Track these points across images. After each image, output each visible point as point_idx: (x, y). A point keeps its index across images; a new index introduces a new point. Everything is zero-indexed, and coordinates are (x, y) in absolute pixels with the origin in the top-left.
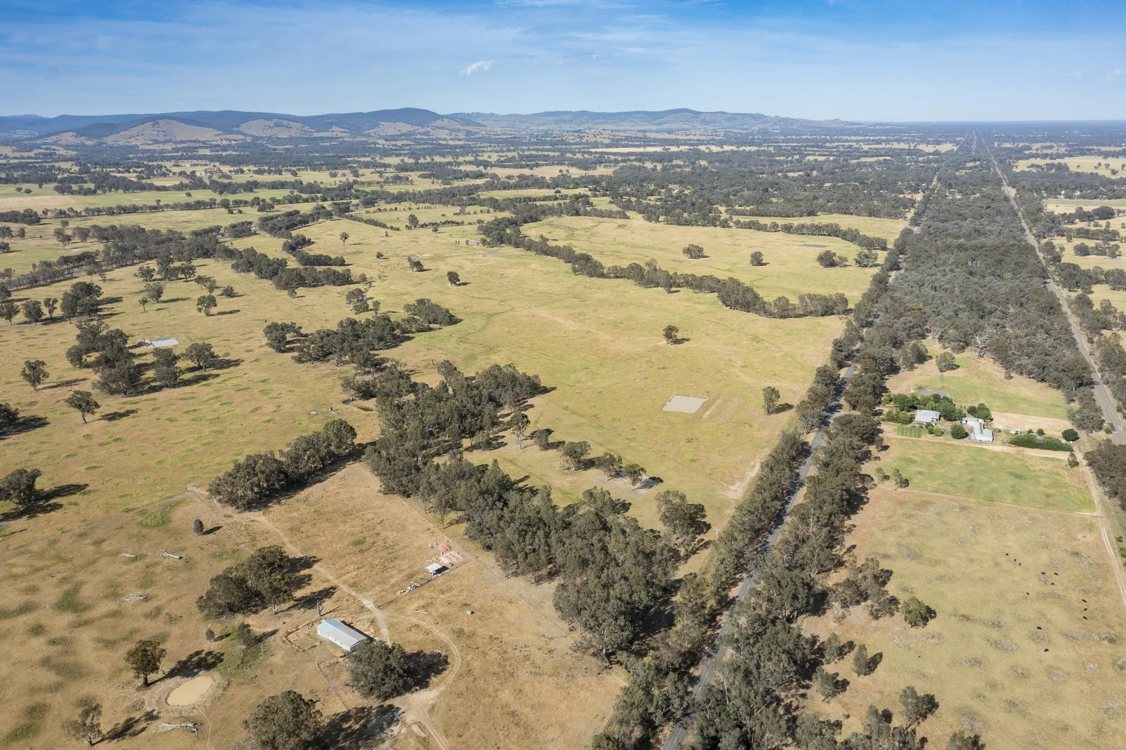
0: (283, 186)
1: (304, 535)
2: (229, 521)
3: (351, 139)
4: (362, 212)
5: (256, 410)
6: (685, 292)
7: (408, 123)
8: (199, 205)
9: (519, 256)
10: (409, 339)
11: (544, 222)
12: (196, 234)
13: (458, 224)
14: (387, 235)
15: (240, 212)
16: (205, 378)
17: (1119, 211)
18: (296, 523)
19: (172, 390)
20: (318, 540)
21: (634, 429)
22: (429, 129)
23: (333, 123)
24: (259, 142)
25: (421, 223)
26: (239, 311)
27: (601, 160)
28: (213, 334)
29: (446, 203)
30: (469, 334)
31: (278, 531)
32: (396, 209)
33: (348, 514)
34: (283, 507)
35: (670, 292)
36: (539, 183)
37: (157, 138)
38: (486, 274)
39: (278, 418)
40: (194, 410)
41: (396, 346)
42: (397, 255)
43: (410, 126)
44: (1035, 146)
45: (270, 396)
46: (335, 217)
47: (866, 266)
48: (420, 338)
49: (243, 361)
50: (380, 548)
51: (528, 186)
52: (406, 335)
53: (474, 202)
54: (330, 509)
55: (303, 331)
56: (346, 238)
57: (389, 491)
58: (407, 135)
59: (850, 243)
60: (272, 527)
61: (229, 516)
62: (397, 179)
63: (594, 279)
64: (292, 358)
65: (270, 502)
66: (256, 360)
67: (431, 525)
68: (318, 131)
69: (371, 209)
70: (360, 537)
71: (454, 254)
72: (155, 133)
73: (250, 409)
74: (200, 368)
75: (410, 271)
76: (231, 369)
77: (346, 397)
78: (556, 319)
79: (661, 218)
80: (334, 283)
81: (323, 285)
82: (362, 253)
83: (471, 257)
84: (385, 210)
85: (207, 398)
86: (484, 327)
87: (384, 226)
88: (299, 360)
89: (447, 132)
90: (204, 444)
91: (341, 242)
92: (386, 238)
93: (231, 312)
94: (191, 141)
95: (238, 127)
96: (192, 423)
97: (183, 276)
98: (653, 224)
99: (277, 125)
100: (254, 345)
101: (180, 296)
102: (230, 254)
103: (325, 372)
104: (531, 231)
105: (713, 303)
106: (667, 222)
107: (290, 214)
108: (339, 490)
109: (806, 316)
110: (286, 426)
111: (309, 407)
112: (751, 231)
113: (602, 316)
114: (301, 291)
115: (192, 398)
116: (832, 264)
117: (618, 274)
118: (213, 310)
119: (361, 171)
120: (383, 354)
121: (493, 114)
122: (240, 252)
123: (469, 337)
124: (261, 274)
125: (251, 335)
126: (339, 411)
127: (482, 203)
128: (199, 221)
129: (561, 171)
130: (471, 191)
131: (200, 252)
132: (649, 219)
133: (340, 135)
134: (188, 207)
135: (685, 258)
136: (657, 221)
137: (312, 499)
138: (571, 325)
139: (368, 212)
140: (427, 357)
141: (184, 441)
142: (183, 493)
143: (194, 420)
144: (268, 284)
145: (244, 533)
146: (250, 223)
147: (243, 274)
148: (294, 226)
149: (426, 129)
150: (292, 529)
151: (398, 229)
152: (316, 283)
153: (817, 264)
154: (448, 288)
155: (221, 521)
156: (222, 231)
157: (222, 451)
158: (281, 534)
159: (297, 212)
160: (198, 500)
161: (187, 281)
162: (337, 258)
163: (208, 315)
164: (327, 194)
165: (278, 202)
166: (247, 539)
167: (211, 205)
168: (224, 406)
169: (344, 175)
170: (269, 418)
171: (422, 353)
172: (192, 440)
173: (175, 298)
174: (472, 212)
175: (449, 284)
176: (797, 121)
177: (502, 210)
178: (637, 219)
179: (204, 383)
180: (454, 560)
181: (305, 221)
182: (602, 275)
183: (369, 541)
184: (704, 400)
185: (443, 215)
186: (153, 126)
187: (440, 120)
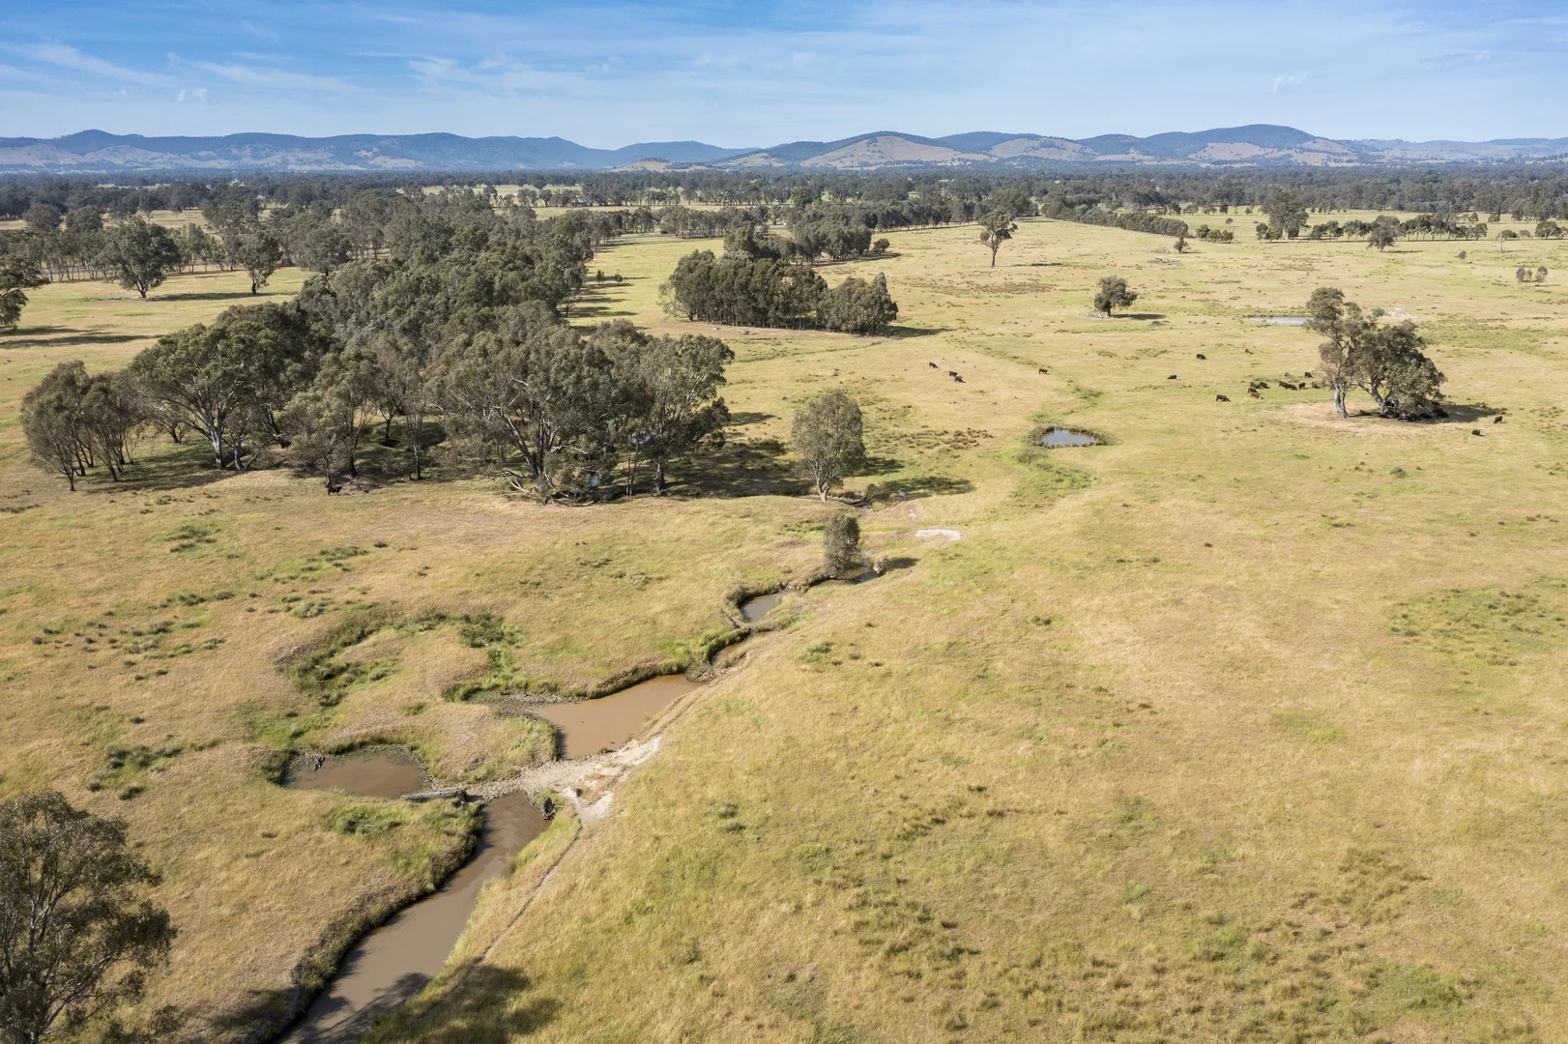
3: (1155, 163)
7: (1257, 146)
22: (1290, 152)
23: (1132, 145)
68: (1106, 153)
72: (868, 153)
89: (1323, 155)
94: (909, 162)
99: (1043, 146)
121: (1400, 142)
149: (1285, 152)
186: (869, 144)
187: (1311, 142)
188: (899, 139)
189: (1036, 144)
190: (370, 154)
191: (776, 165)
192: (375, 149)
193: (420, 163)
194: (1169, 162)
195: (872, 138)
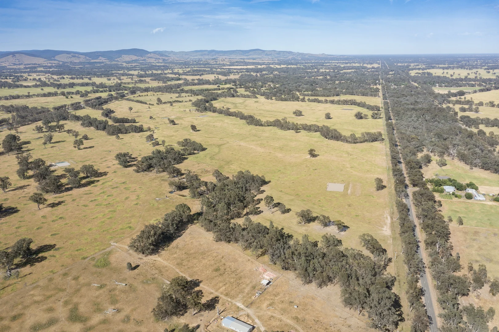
0: (87, 85)
1: (186, 267)
2: (142, 261)
3: (110, 63)
4: (131, 97)
5: (127, 198)
6: (303, 132)
7: (135, 55)
8: (49, 95)
9: (217, 117)
10: (187, 158)
11: (220, 100)
12: (55, 108)
13: (180, 102)
14: (149, 108)
15: (72, 97)
16: (93, 182)
17: (467, 92)
18: (179, 261)
19: (78, 189)
20: (195, 269)
21: (320, 201)
22: (145, 58)
23: (100, 55)
24: (66, 64)
25: (163, 102)
26: (93, 147)
27: (230, 72)
28: (86, 159)
29: (170, 92)
30: (214, 155)
31: (172, 266)
32: (147, 95)
33: (203, 253)
34: (168, 252)
35: (297, 132)
36: (208, 82)
37: (15, 63)
38: (206, 125)
39: (140, 202)
40: (95, 200)
41: (181, 162)
42: (158, 117)
43: (136, 57)
44: (412, 65)
45: (131, 190)
46: (120, 100)
47: (376, 118)
48: (191, 158)
49: (108, 173)
50: (230, 273)
51: (203, 84)
52: (183, 157)
53: (183, 91)
54: (192, 251)
55: (133, 156)
56: (131, 109)
57: (219, 240)
58: (135, 61)
59: (363, 108)
60: (167, 264)
61: (141, 259)
62: (141, 81)
63: (258, 127)
64: (134, 170)
65: (159, 249)
66: (115, 172)
67: (249, 258)
68: (93, 59)
69: (136, 95)
70: (215, 267)
71: (186, 116)
72: (14, 60)
73: (124, 198)
74: (87, 177)
75: (169, 125)
76: (104, 177)
77: (170, 190)
78: (251, 146)
79: (274, 98)
80: (135, 132)
81: (130, 133)
82: (141, 116)
83: (195, 118)
84: (142, 96)
85: (98, 193)
86: (219, 152)
87: (146, 103)
88: (138, 171)
89: (154, 59)
90: (109, 218)
91: (129, 111)
92: (149, 109)
93: (90, 147)
94: (33, 64)
95: (54, 57)
96: (97, 207)
97: (58, 130)
98: (270, 101)
99: (73, 56)
100: (110, 164)
101: (60, 140)
102: (77, 118)
103: (152, 177)
104: (217, 104)
105: (319, 137)
106: (276, 100)
107: (97, 98)
108: (192, 241)
109: (364, 142)
110: (147, 207)
111: (154, 196)
112: (316, 103)
113: (272, 144)
114: (121, 135)
115: (91, 193)
116: (361, 118)
117: (269, 124)
118: (82, 147)
119: (122, 77)
120: (177, 166)
121: (172, 51)
122: (82, 117)
123: (215, 157)
124: (97, 128)
125: (106, 159)
126: (170, 197)
127: (187, 92)
128: (52, 102)
129: (215, 77)
130: (179, 86)
131: (61, 117)
132: (268, 98)
133: (104, 61)
134: (45, 95)
135: (294, 116)
136: (272, 99)
137: (180, 246)
138: (260, 150)
139: (134, 97)
140: (199, 168)
141: (97, 217)
142: (110, 247)
143: (97, 205)
144: (103, 133)
145: (153, 268)
146: (80, 103)
147: (87, 128)
148: (101, 104)
149: (144, 58)
150: (178, 264)
151: (153, 105)
152: (126, 132)
153: (354, 118)
154: (192, 133)
155: (138, 262)
156: (67, 107)
157: (120, 222)
158: (174, 267)
159: (100, 97)
160: (120, 250)
161: (60, 132)
162: (132, 119)
163: (79, 149)
164: (110, 88)
165: (89, 92)
166: (157, 271)
167: (55, 94)
168: (109, 197)
169: (114, 79)
170: (135, 202)
171: (196, 166)
172: (101, 216)
173: (58, 141)
174: (184, 96)
175: (191, 131)
176: (307, 54)
177: (197, 95)
178: (262, 99)
179: (93, 185)
180: (272, 277)
181: (106, 102)
182: (262, 125)
183: (222, 268)
184: (344, 184)
185: (171, 98)
186: (13, 57)
187: (149, 54)
188: (23, 55)
189: (70, 56)
194: (114, 63)
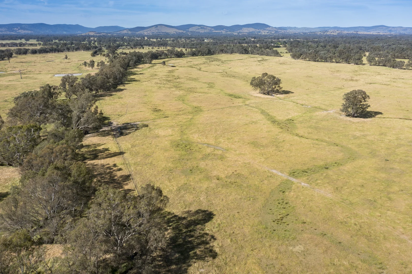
3: (225, 33)
22: (261, 30)
23: (224, 28)
43: (254, 29)
68: (217, 30)
95: (188, 29)
99: (201, 28)
121: (295, 27)
186: (155, 28)
187: (268, 28)
188: (163, 26)
189: (200, 27)
190: (17, 29)
191: (130, 33)
192: (19, 28)
193: (32, 32)
195: (156, 26)
